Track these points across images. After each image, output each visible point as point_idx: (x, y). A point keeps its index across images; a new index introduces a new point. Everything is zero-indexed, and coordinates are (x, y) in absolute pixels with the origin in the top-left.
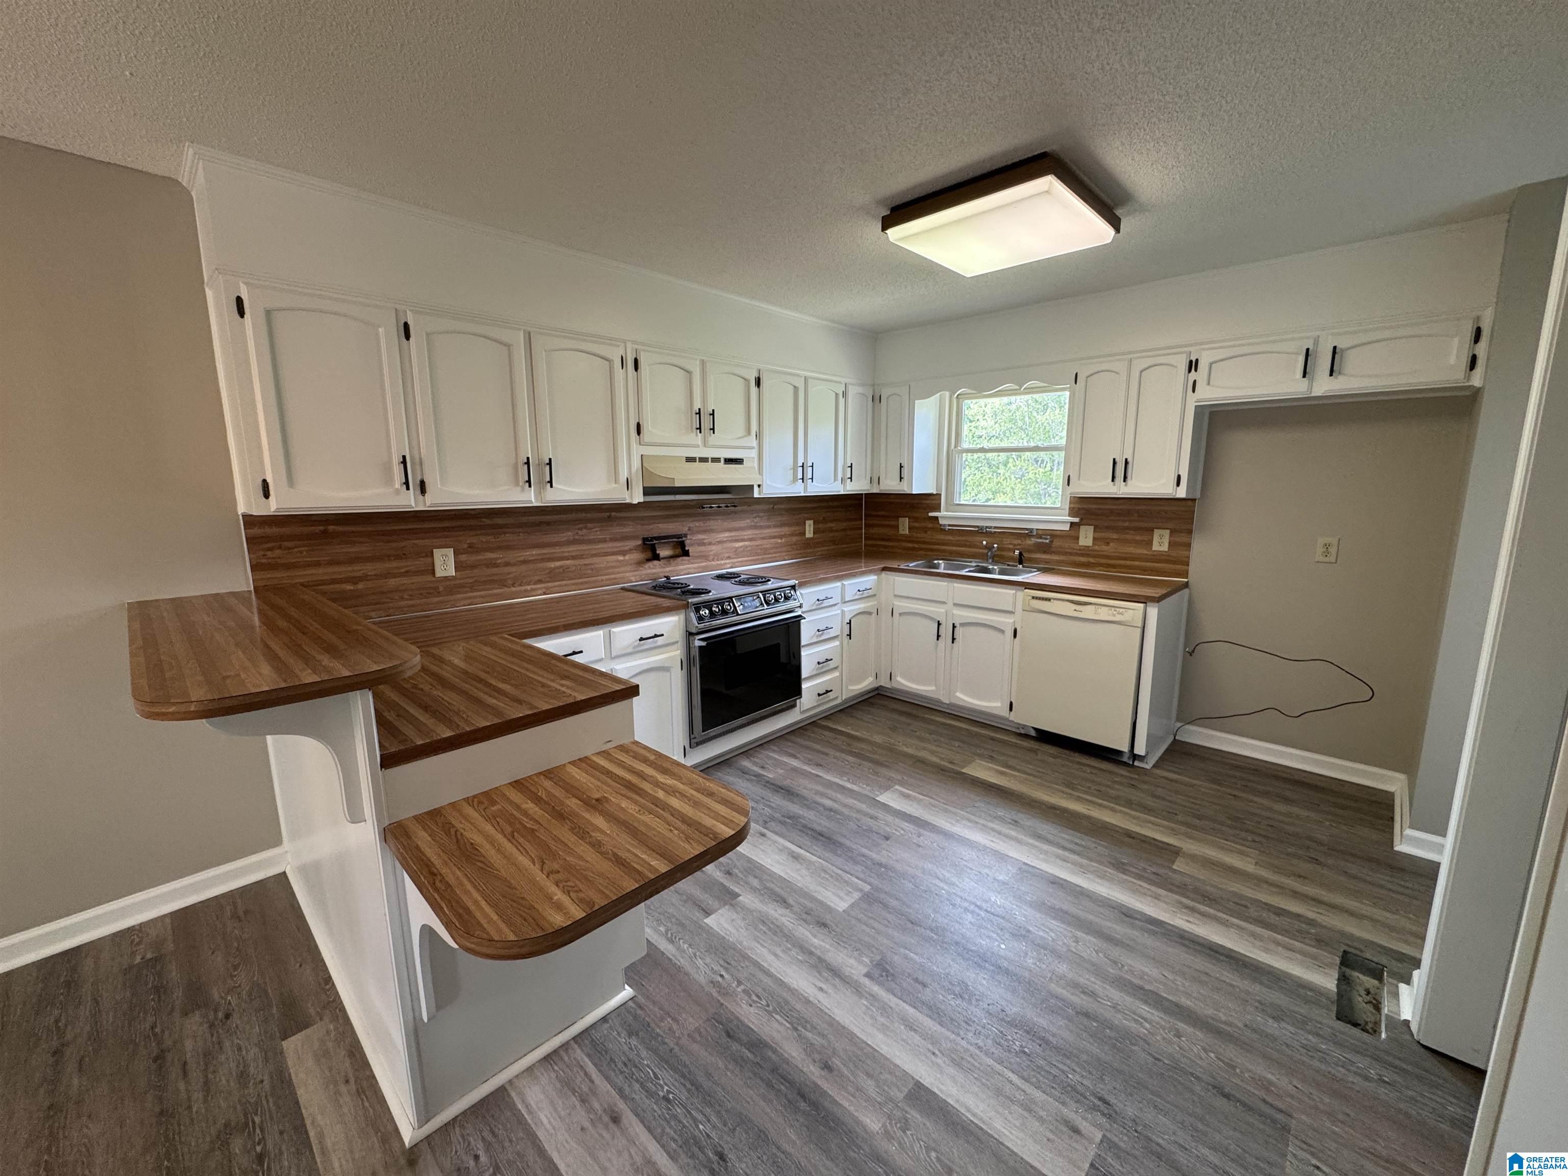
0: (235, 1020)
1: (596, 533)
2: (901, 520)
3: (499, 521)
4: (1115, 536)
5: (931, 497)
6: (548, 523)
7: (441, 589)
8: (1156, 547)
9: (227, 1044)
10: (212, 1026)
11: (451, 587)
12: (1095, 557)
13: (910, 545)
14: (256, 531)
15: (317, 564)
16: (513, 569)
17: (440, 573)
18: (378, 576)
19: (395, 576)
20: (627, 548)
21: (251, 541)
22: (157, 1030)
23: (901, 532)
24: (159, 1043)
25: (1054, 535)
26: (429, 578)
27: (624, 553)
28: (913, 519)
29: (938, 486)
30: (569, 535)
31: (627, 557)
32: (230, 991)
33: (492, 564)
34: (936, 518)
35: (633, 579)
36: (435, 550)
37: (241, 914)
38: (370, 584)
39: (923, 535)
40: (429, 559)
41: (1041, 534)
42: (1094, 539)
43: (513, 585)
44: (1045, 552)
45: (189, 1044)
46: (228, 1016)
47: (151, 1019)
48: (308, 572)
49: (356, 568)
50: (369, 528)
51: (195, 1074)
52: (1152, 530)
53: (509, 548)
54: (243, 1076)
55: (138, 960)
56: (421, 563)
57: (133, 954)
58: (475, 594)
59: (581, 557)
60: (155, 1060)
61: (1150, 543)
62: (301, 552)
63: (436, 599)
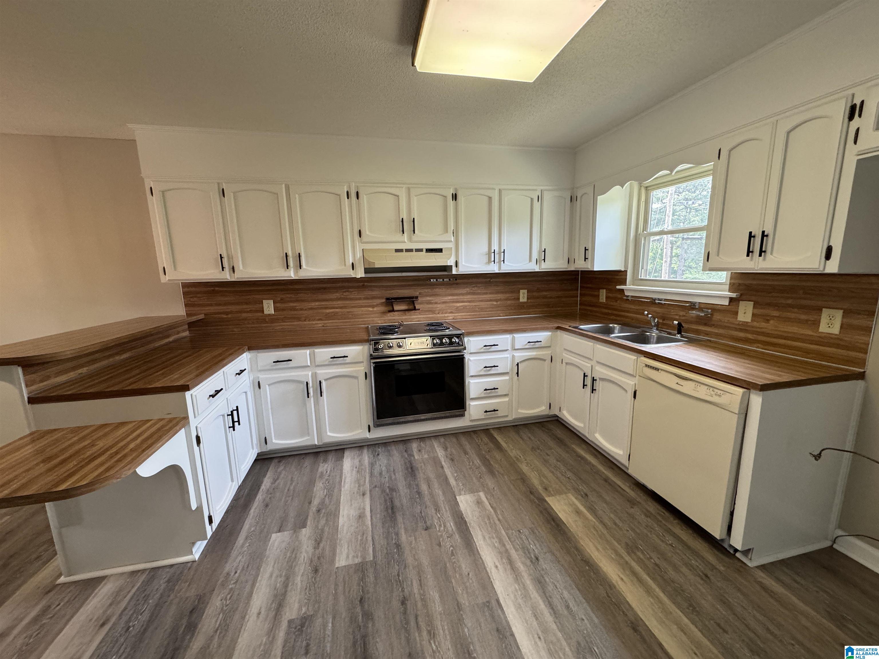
1: (354, 294)
2: (601, 291)
3: (296, 287)
4: (776, 313)
5: (621, 273)
6: (325, 288)
7: (267, 320)
8: (823, 328)
11: (271, 319)
12: (753, 333)
13: (606, 311)
14: (186, 289)
15: (211, 305)
16: (306, 312)
17: (266, 312)
18: (237, 312)
19: (245, 312)
20: (375, 304)
21: (185, 294)
23: (601, 301)
25: (715, 309)
26: (260, 314)
27: (373, 306)
28: (609, 291)
29: (626, 265)
30: (338, 295)
31: (375, 309)
33: (294, 309)
34: (623, 290)
35: (379, 322)
36: (264, 301)
38: (233, 315)
39: (615, 304)
40: (261, 305)
41: (702, 307)
42: (753, 315)
43: (305, 320)
44: (705, 324)
48: (207, 308)
49: (227, 308)
52: (819, 310)
53: (303, 301)
56: (258, 306)
58: (285, 324)
59: (345, 307)
61: (816, 323)
62: (204, 299)
63: (265, 325)
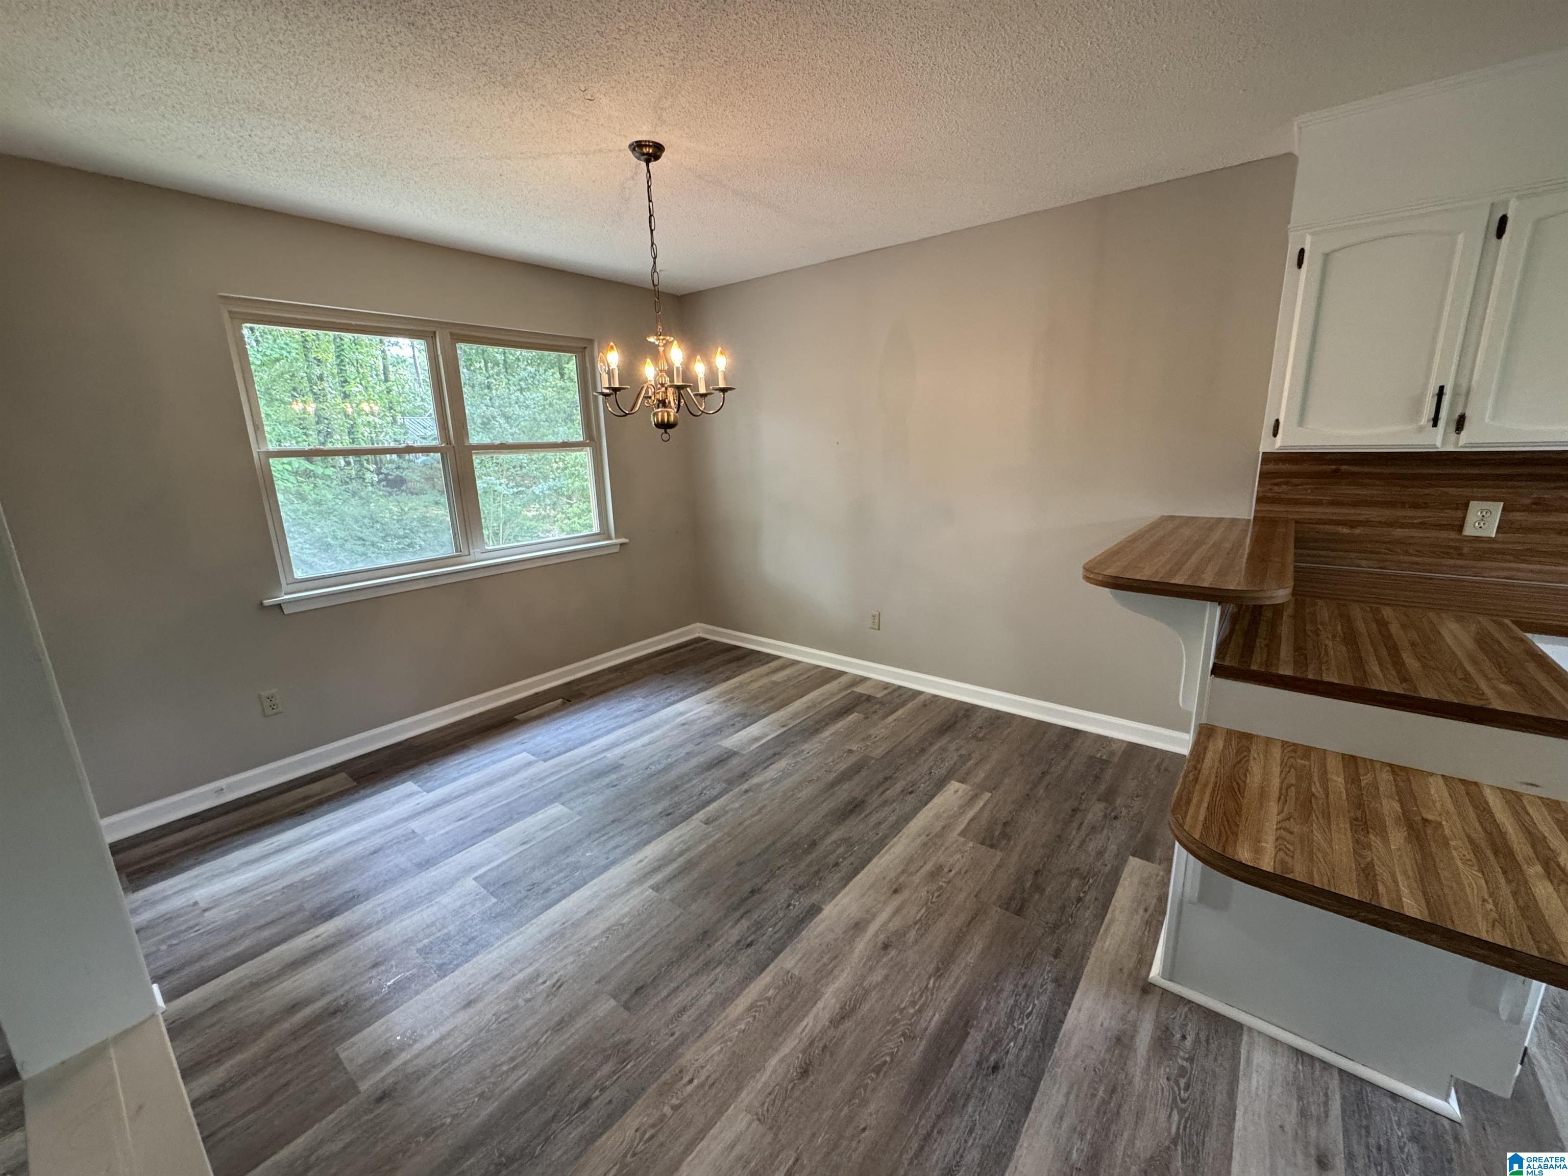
0: (1117, 824)
7: (1466, 550)
9: (1105, 832)
10: (1105, 816)
11: (1481, 550)
14: (1271, 467)
15: (1319, 503)
17: (1471, 531)
18: (1382, 524)
19: (1402, 526)
21: (1265, 476)
22: (1083, 797)
24: (1080, 804)
26: (1453, 535)
32: (1126, 806)
36: (1472, 502)
37: (1163, 768)
38: (1368, 530)
40: (1460, 513)
45: (1090, 816)
46: (1116, 818)
47: (1084, 789)
49: (1358, 512)
50: (1387, 471)
51: (1083, 832)
54: (1100, 854)
55: (1098, 755)
56: (1448, 515)
57: (1099, 750)
58: (1521, 565)
60: (1073, 810)
62: (1306, 490)
63: (1455, 562)
